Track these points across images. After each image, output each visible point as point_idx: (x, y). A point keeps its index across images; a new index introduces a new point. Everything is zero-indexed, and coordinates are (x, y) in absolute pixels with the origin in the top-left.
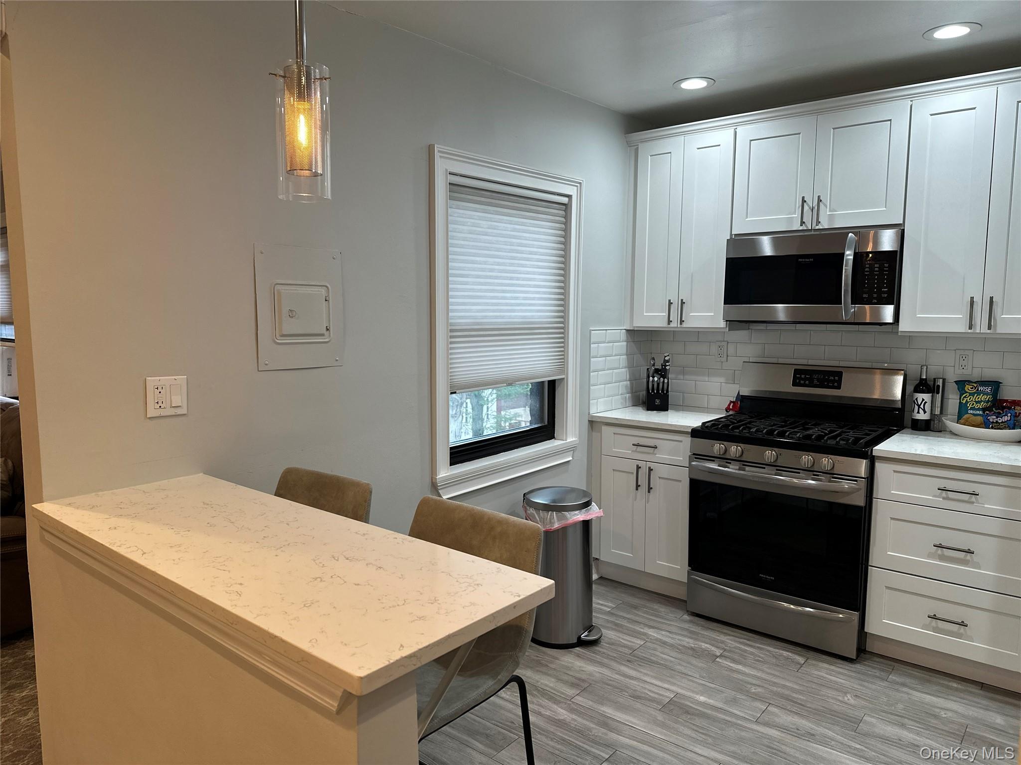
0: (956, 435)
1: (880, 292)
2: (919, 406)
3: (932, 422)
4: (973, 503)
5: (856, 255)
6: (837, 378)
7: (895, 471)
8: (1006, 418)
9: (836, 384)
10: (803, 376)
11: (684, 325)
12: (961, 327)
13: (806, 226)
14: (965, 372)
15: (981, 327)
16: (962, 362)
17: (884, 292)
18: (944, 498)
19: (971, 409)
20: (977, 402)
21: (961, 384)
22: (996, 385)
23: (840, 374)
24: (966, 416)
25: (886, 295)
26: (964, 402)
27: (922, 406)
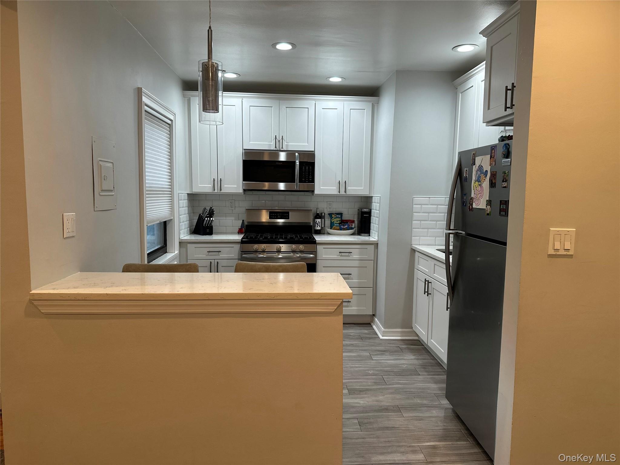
0: (330, 234)
1: (309, 178)
2: (317, 224)
3: (321, 230)
4: (350, 256)
5: (300, 162)
6: (287, 215)
7: (324, 248)
8: (346, 226)
9: (287, 217)
10: (273, 215)
11: (222, 192)
12: (336, 192)
13: (277, 149)
14: (331, 210)
15: (342, 192)
16: (330, 207)
17: (310, 178)
18: (340, 256)
19: (336, 224)
20: (337, 221)
21: (330, 215)
22: (341, 214)
23: (288, 213)
24: (334, 226)
25: (311, 179)
26: (333, 221)
27: (318, 224)
